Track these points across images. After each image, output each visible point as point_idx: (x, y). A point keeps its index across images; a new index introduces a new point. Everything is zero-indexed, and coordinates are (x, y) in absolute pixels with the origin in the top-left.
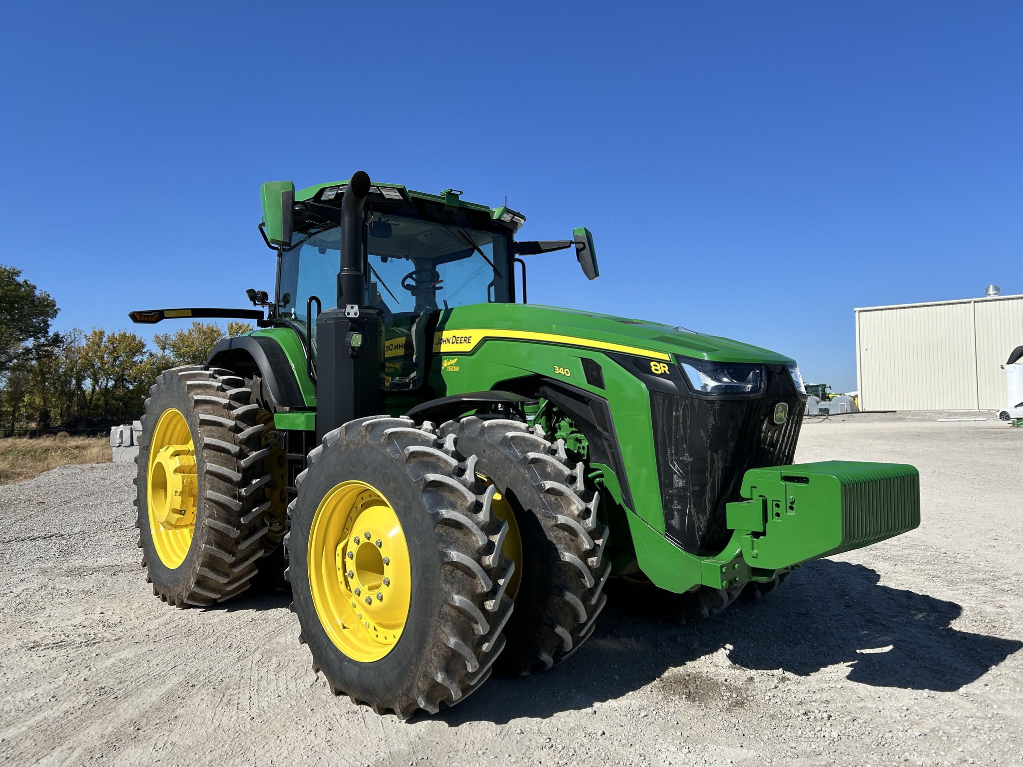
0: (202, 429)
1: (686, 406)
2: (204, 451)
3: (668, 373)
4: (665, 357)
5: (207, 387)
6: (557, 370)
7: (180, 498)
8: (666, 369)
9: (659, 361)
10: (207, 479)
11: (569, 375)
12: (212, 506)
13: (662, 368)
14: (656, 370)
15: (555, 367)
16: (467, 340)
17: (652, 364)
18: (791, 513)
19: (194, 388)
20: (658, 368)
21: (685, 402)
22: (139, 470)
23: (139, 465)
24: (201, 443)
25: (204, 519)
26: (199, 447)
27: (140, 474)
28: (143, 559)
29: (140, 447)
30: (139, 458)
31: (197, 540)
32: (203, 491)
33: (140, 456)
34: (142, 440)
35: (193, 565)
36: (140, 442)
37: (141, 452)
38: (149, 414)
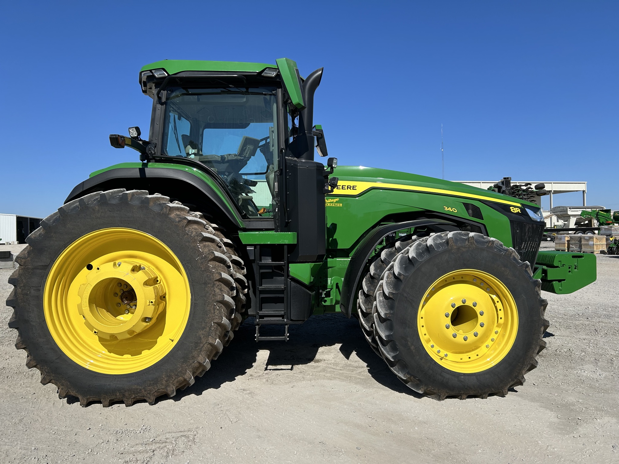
0: (202, 245)
1: (529, 228)
2: (209, 263)
3: (520, 212)
4: (519, 205)
5: (181, 210)
6: (447, 208)
7: (153, 307)
8: (519, 210)
9: (515, 207)
10: (216, 285)
11: (456, 211)
12: (221, 306)
13: (517, 210)
14: (513, 211)
15: (444, 207)
16: (354, 188)
17: (511, 208)
18: (576, 270)
19: (174, 210)
20: (515, 210)
21: (529, 226)
22: (20, 291)
23: (22, 285)
24: (205, 257)
25: (216, 319)
26: (201, 260)
27: (27, 294)
28: (45, 377)
29: (24, 267)
30: (23, 278)
31: (200, 338)
32: (211, 296)
33: (24, 276)
34: (31, 260)
35: (190, 360)
36: (24, 262)
37: (27, 272)
38: (53, 233)
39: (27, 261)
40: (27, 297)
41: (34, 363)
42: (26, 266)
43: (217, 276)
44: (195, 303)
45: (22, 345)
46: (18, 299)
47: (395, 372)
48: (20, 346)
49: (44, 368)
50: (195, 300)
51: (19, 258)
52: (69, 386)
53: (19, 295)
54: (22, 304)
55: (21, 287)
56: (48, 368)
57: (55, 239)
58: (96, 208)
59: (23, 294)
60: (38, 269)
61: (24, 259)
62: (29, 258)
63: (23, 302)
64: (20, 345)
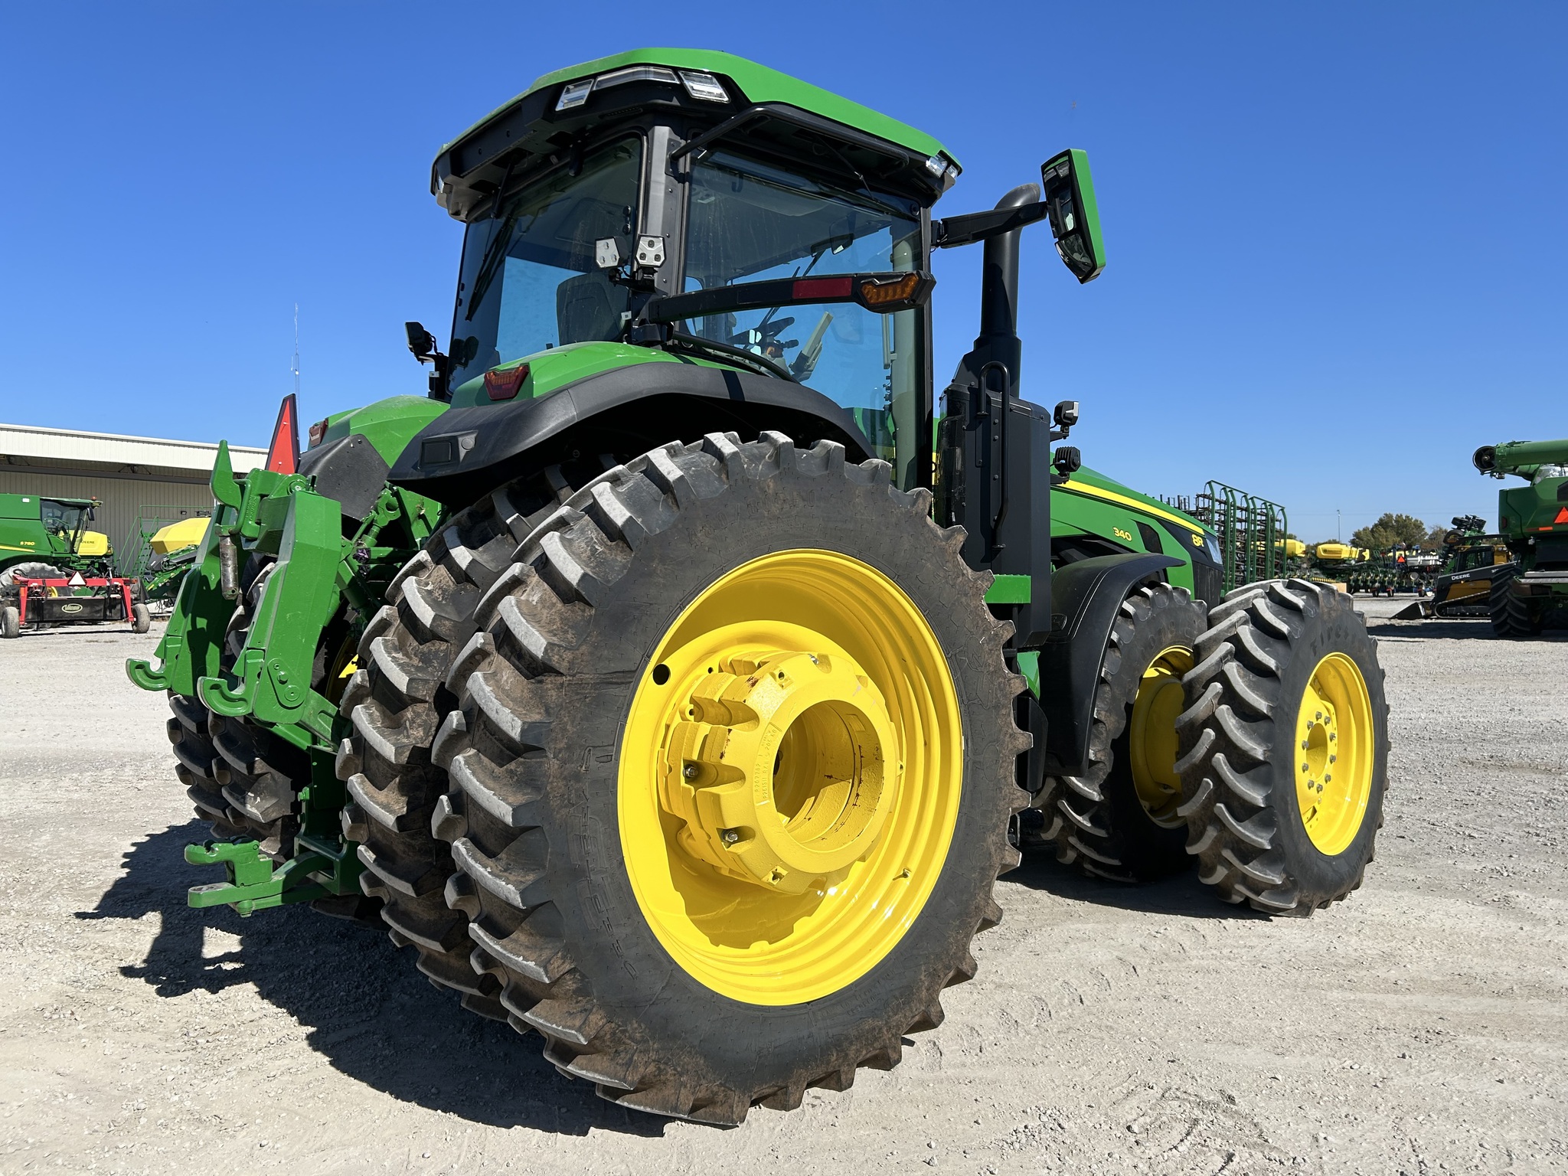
2: (999, 651)
22: (556, 767)
23: (562, 745)
24: (996, 635)
25: (1018, 798)
26: (988, 644)
27: (577, 777)
28: (635, 1058)
29: (569, 678)
30: (565, 720)
31: (990, 854)
32: (1007, 739)
33: (569, 712)
34: (591, 654)
35: (971, 918)
36: (569, 662)
37: (578, 697)
38: (657, 561)
39: (577, 659)
40: (577, 786)
41: (599, 1017)
42: (574, 676)
43: (1017, 685)
44: (974, 763)
45: (564, 963)
46: (551, 795)
47: (1257, 873)
48: (558, 967)
49: (629, 1029)
50: (975, 752)
51: (557, 649)
52: (702, 1070)
53: (552, 782)
54: (564, 811)
55: (560, 751)
56: (643, 1026)
57: (662, 580)
58: (769, 486)
59: (565, 778)
60: (612, 683)
61: (569, 650)
62: (584, 648)
63: (566, 806)
64: (556, 965)
